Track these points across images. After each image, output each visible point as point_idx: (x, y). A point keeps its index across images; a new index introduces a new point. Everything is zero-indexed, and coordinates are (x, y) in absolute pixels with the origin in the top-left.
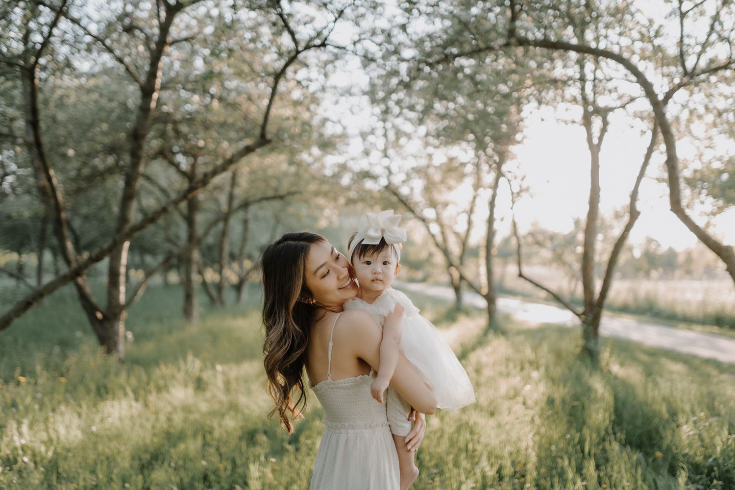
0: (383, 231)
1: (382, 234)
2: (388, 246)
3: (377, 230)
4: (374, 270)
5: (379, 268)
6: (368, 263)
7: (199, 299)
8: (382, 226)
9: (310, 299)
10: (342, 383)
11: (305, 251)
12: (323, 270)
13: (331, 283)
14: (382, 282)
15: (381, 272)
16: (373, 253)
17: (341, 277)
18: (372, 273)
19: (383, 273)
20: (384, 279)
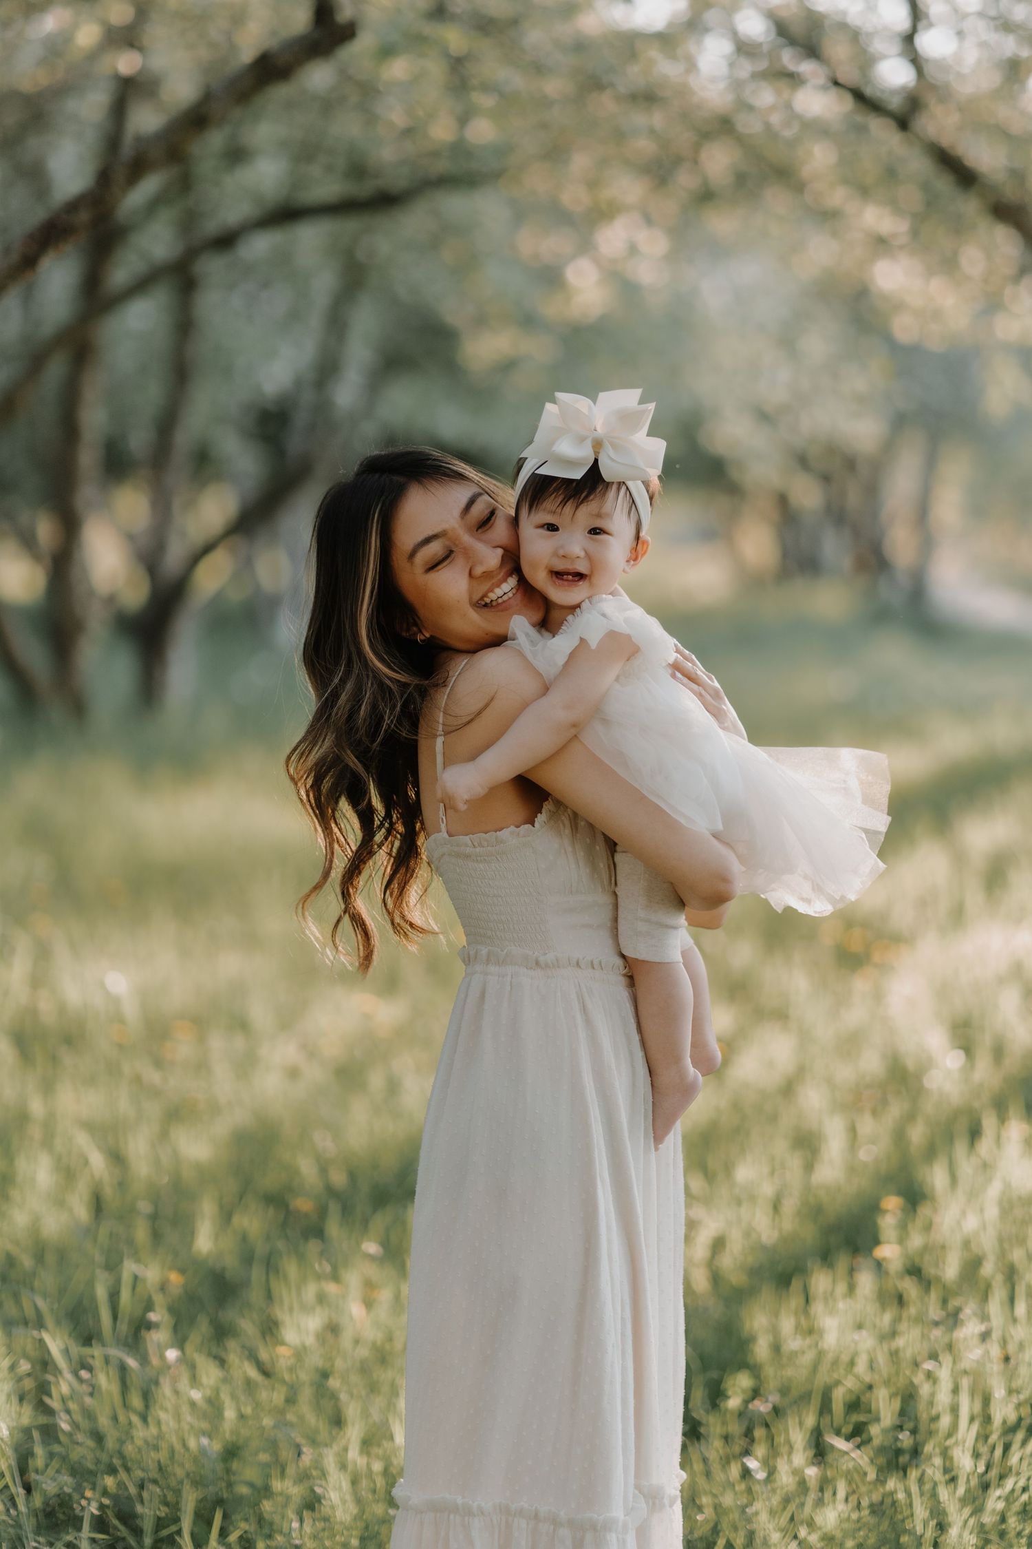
2: (608, 485)
4: (562, 547)
5: (578, 543)
8: (598, 432)
9: (417, 631)
12: (436, 549)
14: (587, 581)
15: (582, 554)
16: (564, 503)
17: (478, 571)
18: (555, 554)
19: (588, 556)
20: (592, 572)
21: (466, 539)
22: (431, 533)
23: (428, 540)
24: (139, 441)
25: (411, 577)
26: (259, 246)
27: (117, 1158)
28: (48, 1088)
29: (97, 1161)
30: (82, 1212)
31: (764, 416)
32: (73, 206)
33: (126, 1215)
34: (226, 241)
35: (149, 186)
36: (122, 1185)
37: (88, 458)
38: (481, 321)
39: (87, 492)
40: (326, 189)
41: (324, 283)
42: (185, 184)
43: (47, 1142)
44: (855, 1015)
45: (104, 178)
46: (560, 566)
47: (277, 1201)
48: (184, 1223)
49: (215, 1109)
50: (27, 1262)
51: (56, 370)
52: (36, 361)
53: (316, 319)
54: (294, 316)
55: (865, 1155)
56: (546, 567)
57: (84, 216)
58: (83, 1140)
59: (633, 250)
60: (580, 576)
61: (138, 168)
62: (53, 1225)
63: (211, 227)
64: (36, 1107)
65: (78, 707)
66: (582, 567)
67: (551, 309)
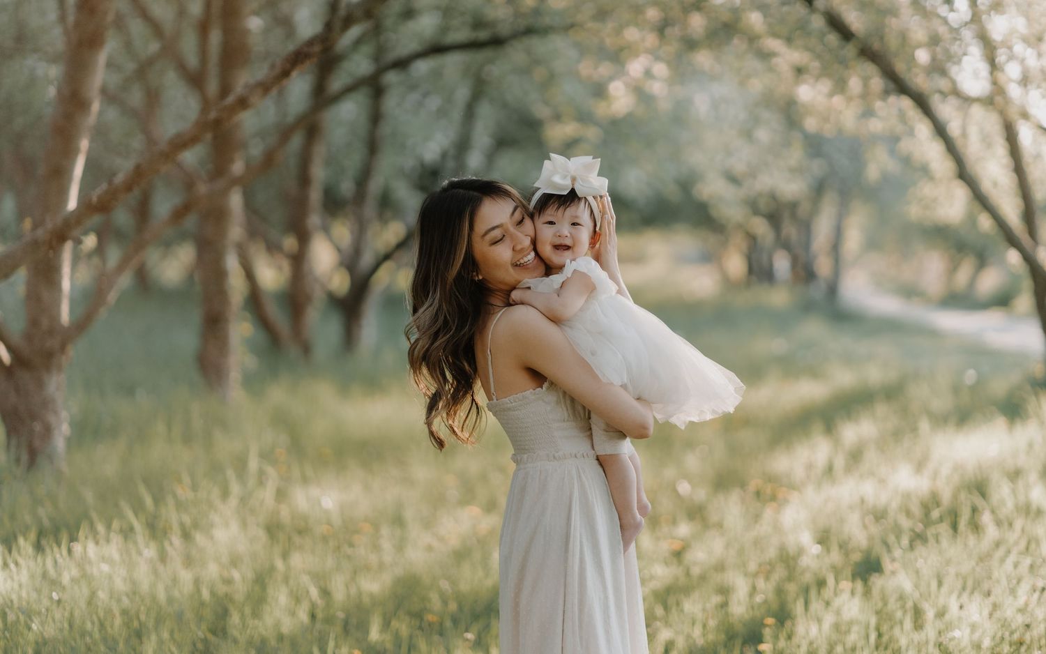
0: (574, 179)
1: (573, 184)
2: (580, 199)
3: (565, 177)
4: (558, 231)
5: (566, 230)
6: (551, 223)
7: (241, 330)
8: (573, 173)
9: (474, 274)
10: (507, 403)
11: (474, 206)
12: (497, 233)
13: (503, 253)
14: (571, 250)
15: (569, 235)
16: (558, 208)
17: (519, 247)
18: (555, 235)
19: (572, 237)
20: (574, 245)
21: (512, 229)
22: (495, 225)
23: (493, 228)
24: (347, 187)
25: (481, 248)
26: (422, 67)
27: (325, 593)
28: (285, 556)
29: (314, 592)
30: (303, 616)
31: (733, 179)
32: (311, 42)
33: (329, 620)
34: (402, 64)
35: (355, 32)
36: (329, 604)
37: (315, 195)
38: (558, 117)
39: (314, 220)
40: (461, 34)
41: (462, 93)
42: (377, 29)
43: (286, 579)
44: (764, 527)
45: (328, 26)
46: (558, 241)
47: (418, 615)
48: (364, 627)
49: (381, 566)
50: (273, 643)
51: (296, 141)
52: (285, 134)
53: (457, 114)
54: (442, 113)
55: (759, 599)
56: (550, 243)
57: (317, 48)
58: (305, 579)
59: (648, 74)
60: (568, 248)
61: (348, 22)
62: (287, 626)
63: (392, 56)
64: (279, 564)
65: (306, 349)
66: (568, 242)
67: (601, 110)
